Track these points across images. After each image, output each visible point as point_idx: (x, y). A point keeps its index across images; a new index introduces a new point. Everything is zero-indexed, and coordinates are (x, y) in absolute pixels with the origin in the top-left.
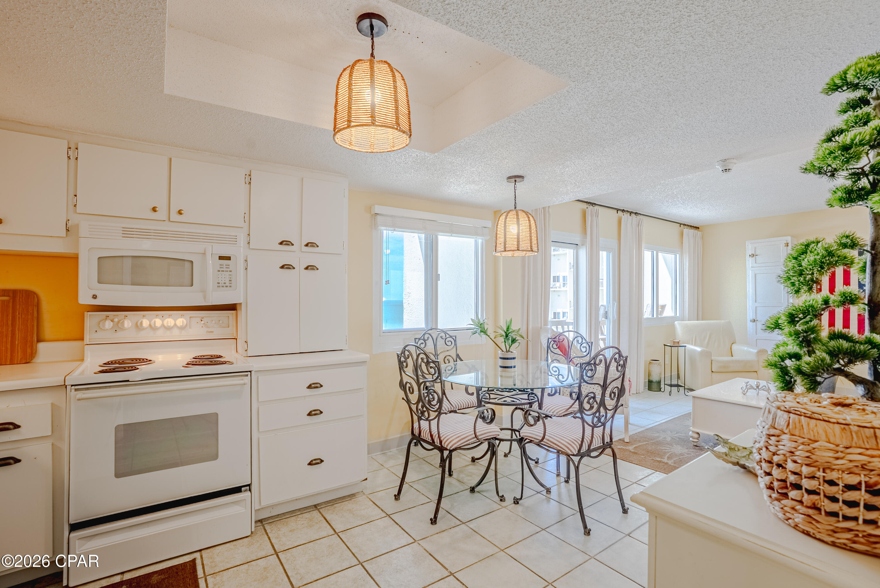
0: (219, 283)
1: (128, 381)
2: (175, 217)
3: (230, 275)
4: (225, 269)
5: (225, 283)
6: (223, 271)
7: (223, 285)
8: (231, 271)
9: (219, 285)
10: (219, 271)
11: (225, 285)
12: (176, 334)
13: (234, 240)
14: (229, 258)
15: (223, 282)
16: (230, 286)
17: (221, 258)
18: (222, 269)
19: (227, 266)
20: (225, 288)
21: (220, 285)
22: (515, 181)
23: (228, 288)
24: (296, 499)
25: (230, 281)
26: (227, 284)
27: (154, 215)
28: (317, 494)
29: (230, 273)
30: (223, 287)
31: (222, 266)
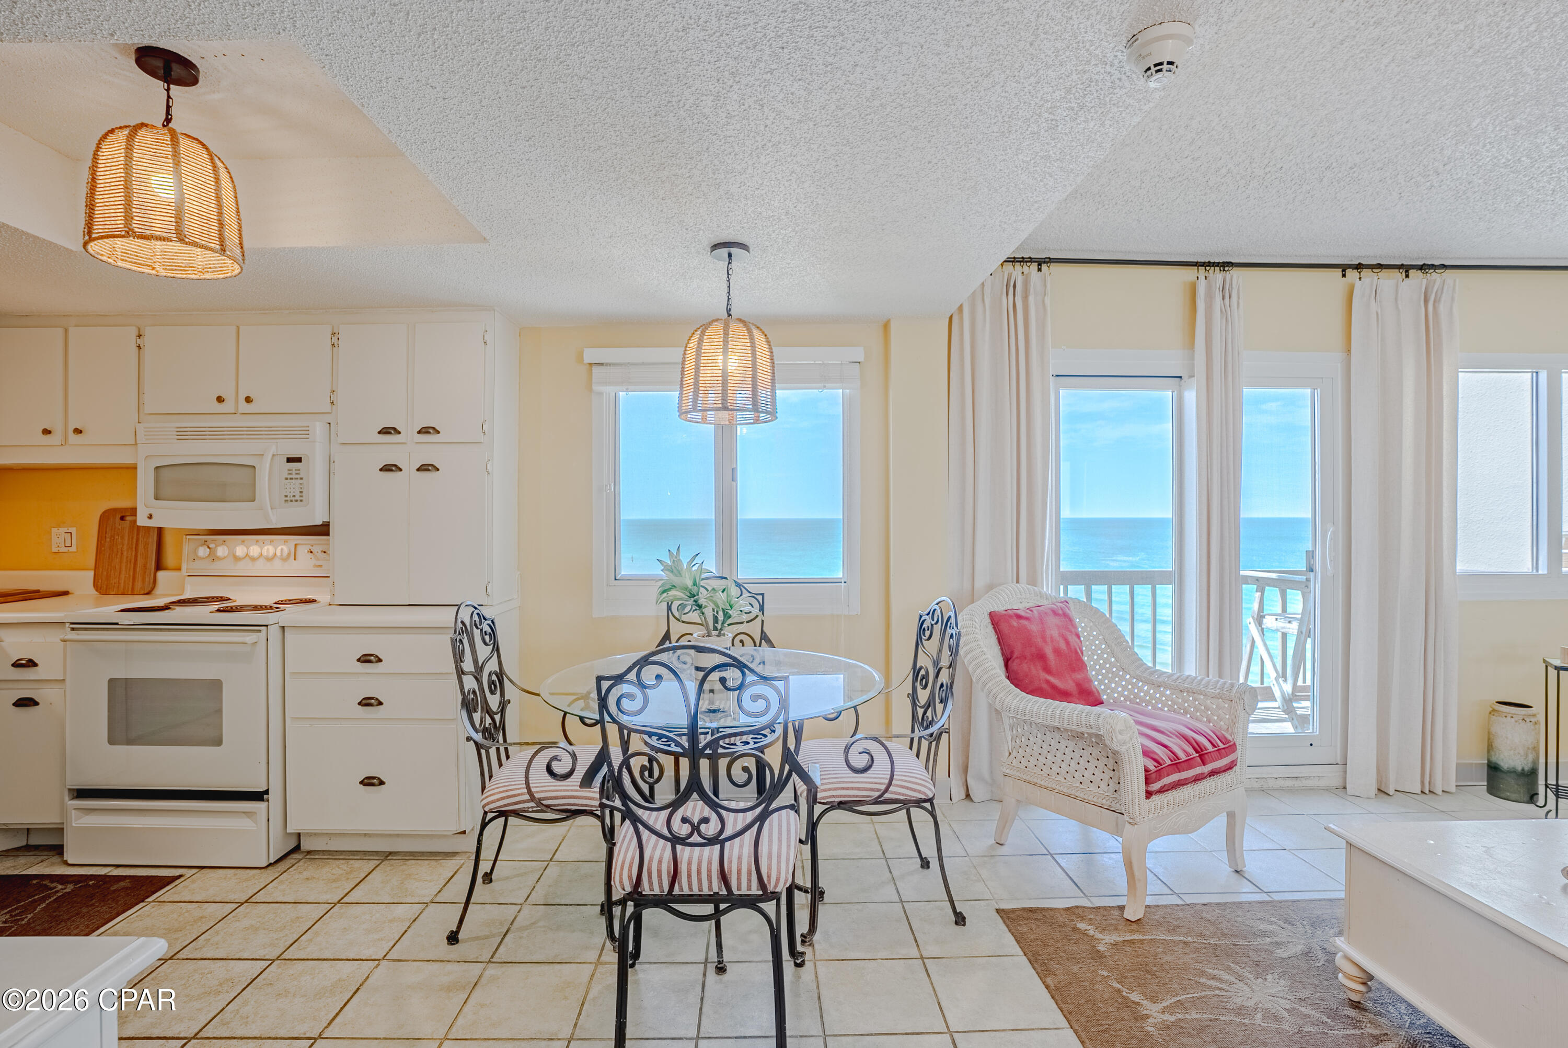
0: (286, 496)
1: (117, 624)
2: (244, 407)
3: (301, 484)
4: (294, 476)
5: (294, 496)
6: (291, 479)
7: (292, 498)
8: (301, 479)
9: (286, 499)
10: (287, 479)
11: (294, 499)
12: (278, 568)
13: (305, 433)
14: (299, 460)
15: (292, 494)
16: (301, 501)
17: (289, 460)
18: (291, 476)
19: (297, 472)
20: (294, 503)
21: (288, 498)
22: (730, 255)
23: (299, 503)
24: (365, 834)
25: (301, 492)
26: (298, 498)
27: (220, 408)
28: (398, 835)
29: (301, 481)
30: (291, 501)
31: (290, 472)
